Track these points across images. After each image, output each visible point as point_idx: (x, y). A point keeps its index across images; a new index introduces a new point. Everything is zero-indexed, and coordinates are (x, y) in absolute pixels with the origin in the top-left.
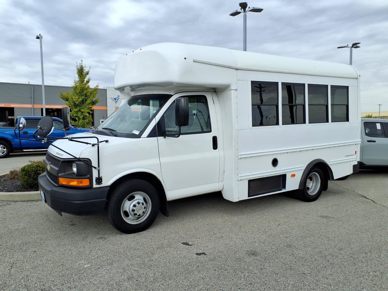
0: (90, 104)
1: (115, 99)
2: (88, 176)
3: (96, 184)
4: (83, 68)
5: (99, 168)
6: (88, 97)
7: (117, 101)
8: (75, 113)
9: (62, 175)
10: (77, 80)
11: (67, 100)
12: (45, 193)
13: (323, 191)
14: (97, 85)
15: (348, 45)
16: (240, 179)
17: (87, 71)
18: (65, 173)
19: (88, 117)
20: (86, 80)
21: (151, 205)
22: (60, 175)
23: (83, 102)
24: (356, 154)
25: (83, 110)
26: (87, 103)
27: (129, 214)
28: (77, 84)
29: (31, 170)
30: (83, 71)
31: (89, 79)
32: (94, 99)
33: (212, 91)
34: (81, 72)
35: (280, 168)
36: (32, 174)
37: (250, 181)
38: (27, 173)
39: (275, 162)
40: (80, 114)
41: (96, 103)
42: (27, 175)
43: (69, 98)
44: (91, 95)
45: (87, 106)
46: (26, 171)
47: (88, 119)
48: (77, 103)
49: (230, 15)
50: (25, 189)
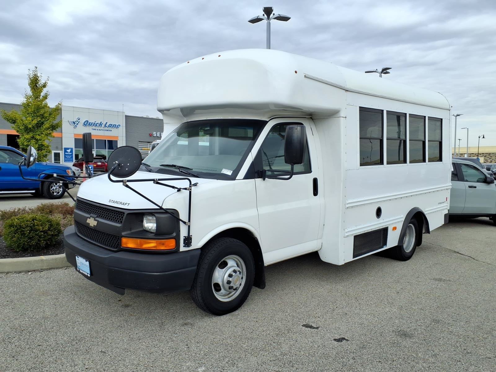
0: (49, 128)
1: (74, 123)
2: (174, 234)
3: (184, 246)
4: (39, 78)
5: (190, 224)
6: (46, 119)
7: (76, 126)
8: (26, 141)
9: (128, 234)
10: (29, 95)
11: (14, 122)
12: (91, 260)
13: (417, 247)
14: (59, 103)
15: (377, 70)
16: (347, 234)
17: (44, 82)
18: (131, 230)
19: (45, 147)
20: (42, 94)
21: (245, 274)
22: (123, 234)
23: (39, 125)
24: (447, 201)
25: (38, 137)
26: (44, 127)
27: (222, 288)
28: (30, 99)
29: (25, 225)
30: (38, 83)
31: (46, 93)
32: (55, 122)
33: (308, 118)
34: (35, 83)
35: (383, 220)
36: (27, 231)
37: (356, 237)
38: (17, 230)
39: (379, 212)
40: (34, 142)
41: (58, 128)
42: (18, 232)
43: (18, 119)
44: (51, 116)
45: (44, 131)
46: (16, 226)
47: (47, 149)
48: (30, 126)
49: (249, 21)
50: (15, 254)
